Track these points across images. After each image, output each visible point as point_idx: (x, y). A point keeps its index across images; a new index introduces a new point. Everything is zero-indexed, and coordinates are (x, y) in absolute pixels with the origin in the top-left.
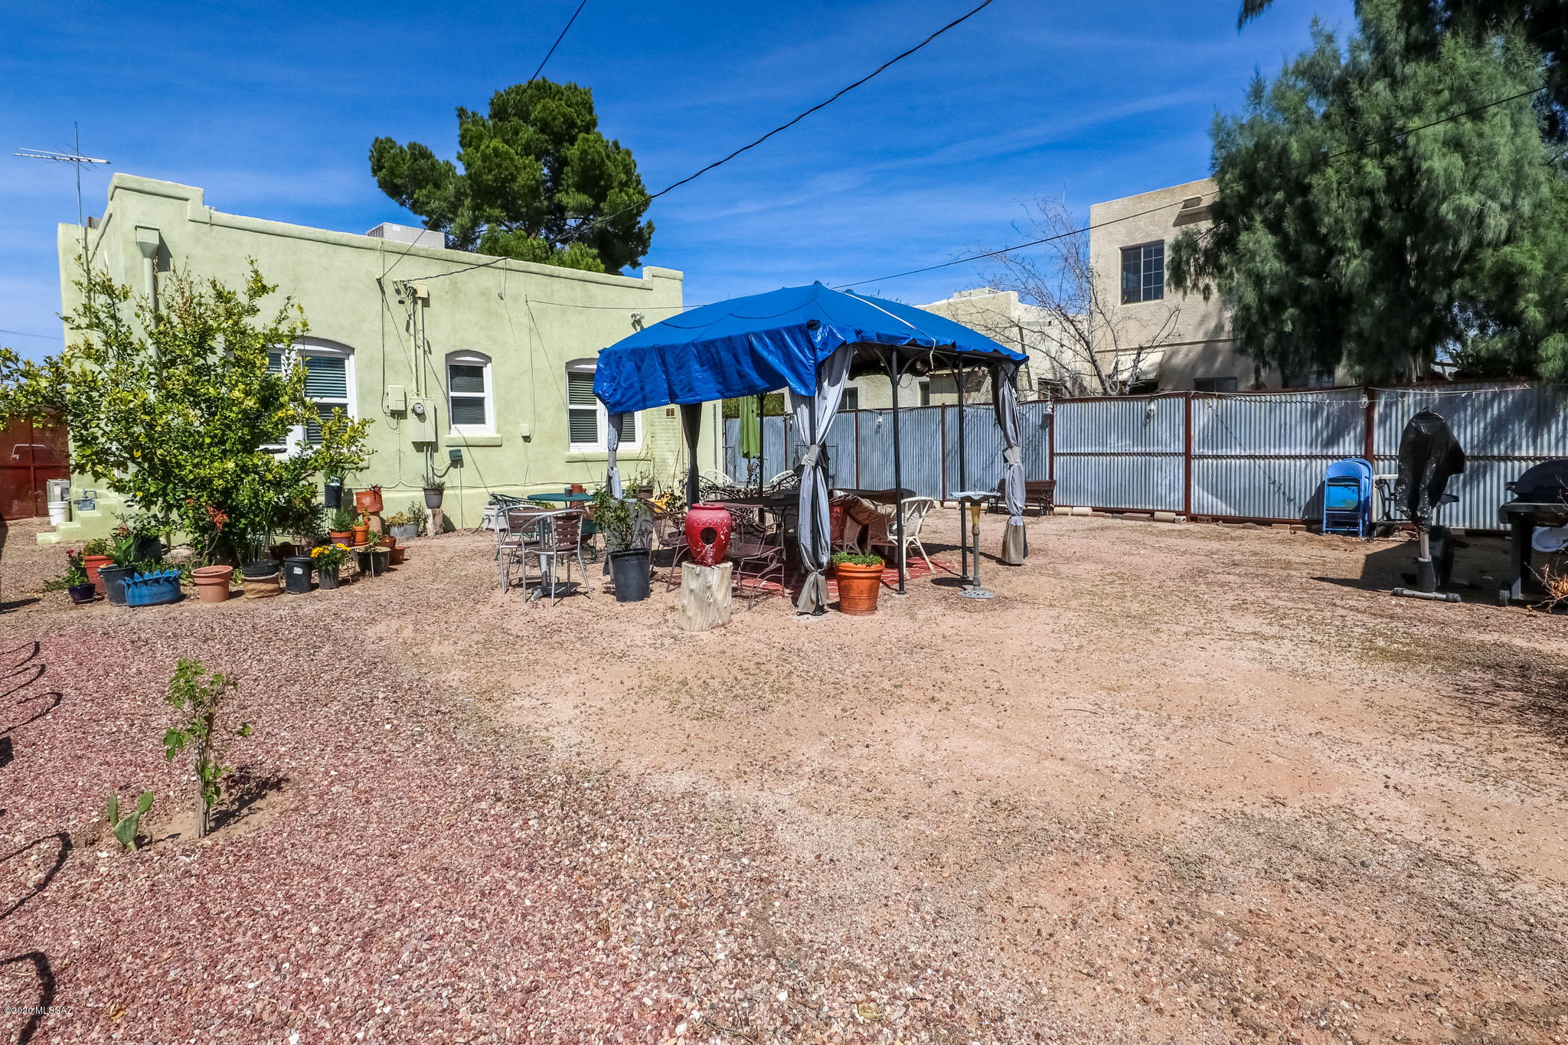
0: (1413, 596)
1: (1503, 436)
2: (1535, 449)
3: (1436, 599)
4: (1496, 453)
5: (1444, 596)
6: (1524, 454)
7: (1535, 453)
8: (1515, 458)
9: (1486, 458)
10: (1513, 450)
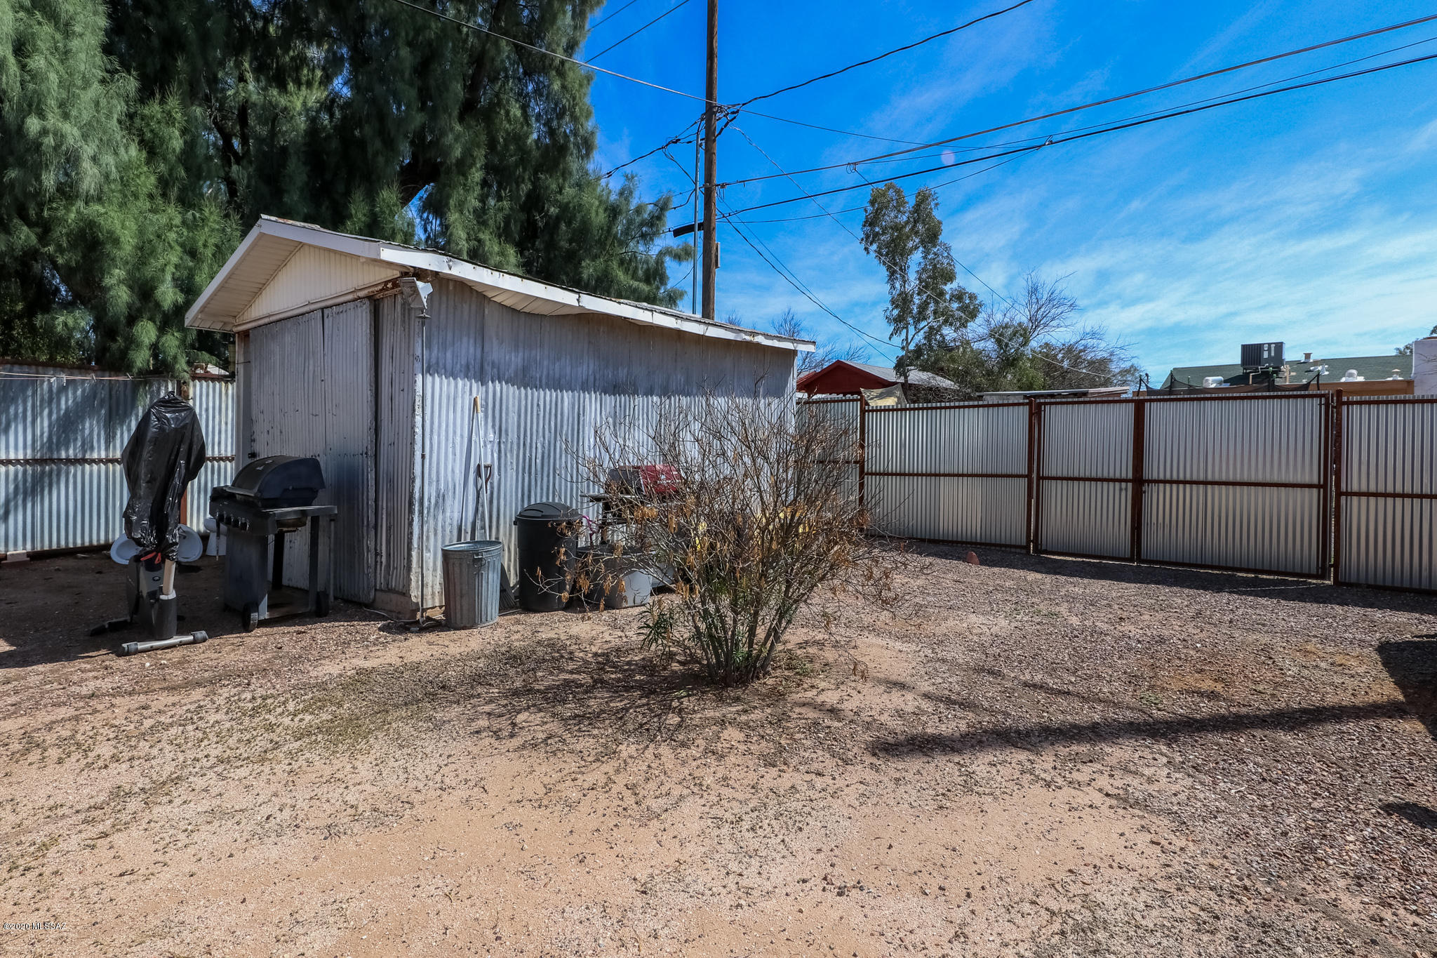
0: (152, 649)
1: (72, 436)
2: (107, 449)
3: (181, 644)
4: (63, 455)
5: (191, 638)
6: (95, 456)
7: (107, 455)
8: (93, 461)
9: (52, 461)
10: (85, 452)
